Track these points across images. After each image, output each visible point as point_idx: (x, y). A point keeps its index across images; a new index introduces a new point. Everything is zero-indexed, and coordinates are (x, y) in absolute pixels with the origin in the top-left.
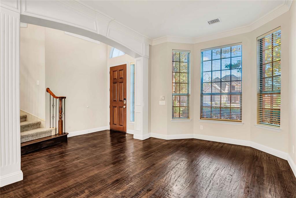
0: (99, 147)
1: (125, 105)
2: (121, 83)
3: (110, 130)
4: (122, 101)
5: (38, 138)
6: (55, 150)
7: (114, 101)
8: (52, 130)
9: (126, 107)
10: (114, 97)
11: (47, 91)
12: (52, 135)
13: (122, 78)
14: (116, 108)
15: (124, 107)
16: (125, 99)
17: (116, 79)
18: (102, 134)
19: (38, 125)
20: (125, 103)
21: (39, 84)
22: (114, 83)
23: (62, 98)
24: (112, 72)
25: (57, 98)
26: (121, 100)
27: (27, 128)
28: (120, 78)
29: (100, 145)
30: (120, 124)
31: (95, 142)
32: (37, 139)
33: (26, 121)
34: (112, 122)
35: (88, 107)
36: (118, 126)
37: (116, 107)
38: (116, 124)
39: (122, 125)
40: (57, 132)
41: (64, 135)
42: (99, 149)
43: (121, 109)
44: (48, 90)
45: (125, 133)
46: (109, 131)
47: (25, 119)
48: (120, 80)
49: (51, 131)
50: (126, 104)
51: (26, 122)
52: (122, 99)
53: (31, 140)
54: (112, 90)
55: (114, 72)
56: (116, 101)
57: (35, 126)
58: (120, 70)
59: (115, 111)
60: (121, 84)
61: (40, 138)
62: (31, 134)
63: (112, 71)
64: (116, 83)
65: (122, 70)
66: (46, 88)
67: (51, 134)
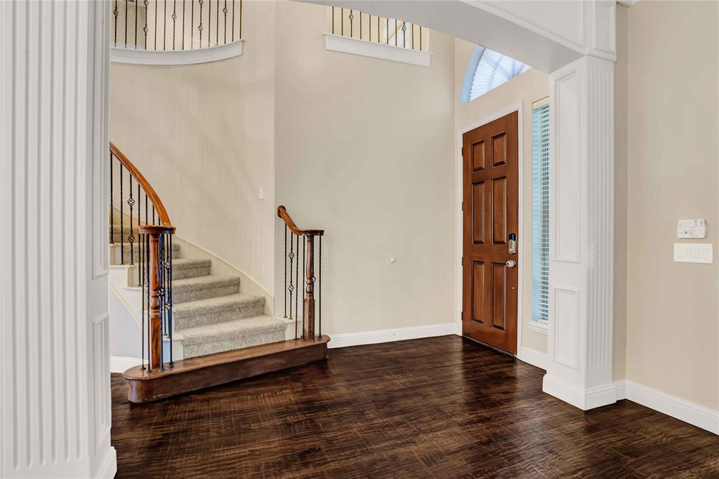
0: (402, 412)
1: (515, 257)
2: (502, 180)
3: (462, 337)
4: (503, 243)
5: (246, 346)
6: (274, 394)
7: (475, 242)
8: (286, 324)
9: (516, 266)
10: (477, 229)
11: (280, 216)
12: (286, 339)
13: (503, 163)
14: (483, 265)
15: (511, 264)
16: (513, 236)
17: (481, 168)
18: (434, 348)
19: (258, 307)
20: (512, 250)
21: (262, 198)
22: (474, 184)
23: (312, 234)
24: (469, 149)
25: (299, 232)
26: (497, 240)
27: (228, 314)
28: (496, 165)
29: (409, 403)
30: (495, 324)
31: (400, 381)
32: (243, 347)
33: (237, 292)
34: (469, 313)
35: (394, 262)
36: (486, 327)
37: (481, 263)
38: (481, 322)
39: (502, 328)
40: (300, 335)
41: (317, 342)
42: (399, 424)
43: (498, 269)
44: (281, 212)
45: (513, 361)
46: (460, 340)
47: (236, 288)
48: (497, 171)
49: (282, 328)
50: (516, 254)
51: (237, 295)
52: (501, 234)
53: (229, 350)
54: (471, 207)
55: (476, 148)
56: (482, 243)
57: (251, 308)
58: (494, 138)
59: (479, 276)
60: (497, 183)
61: (252, 345)
62: (229, 334)
63: (470, 145)
64: (483, 182)
65: (503, 134)
66: (276, 206)
67: (284, 336)
